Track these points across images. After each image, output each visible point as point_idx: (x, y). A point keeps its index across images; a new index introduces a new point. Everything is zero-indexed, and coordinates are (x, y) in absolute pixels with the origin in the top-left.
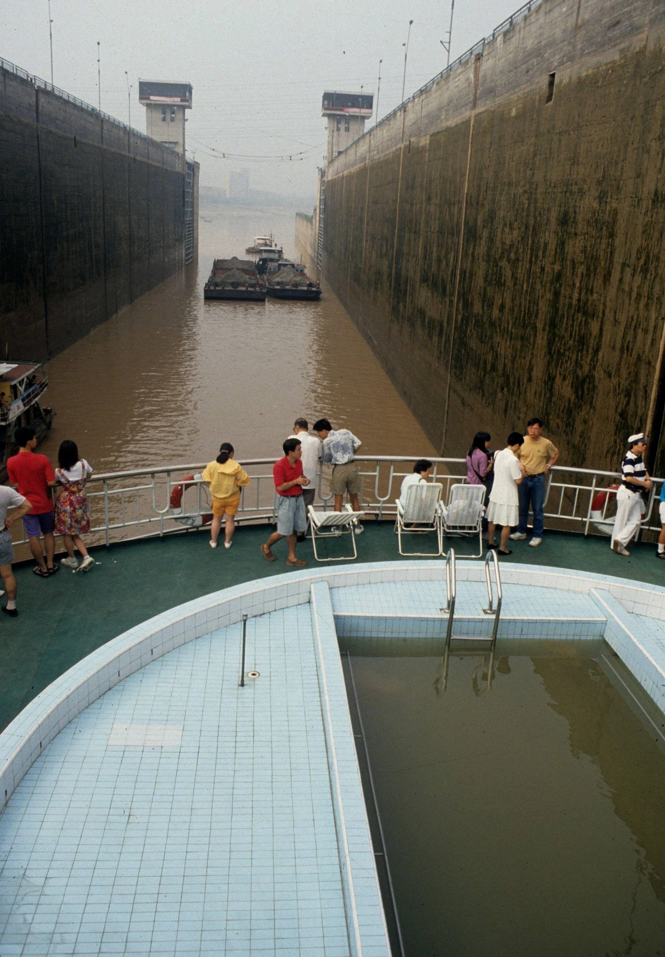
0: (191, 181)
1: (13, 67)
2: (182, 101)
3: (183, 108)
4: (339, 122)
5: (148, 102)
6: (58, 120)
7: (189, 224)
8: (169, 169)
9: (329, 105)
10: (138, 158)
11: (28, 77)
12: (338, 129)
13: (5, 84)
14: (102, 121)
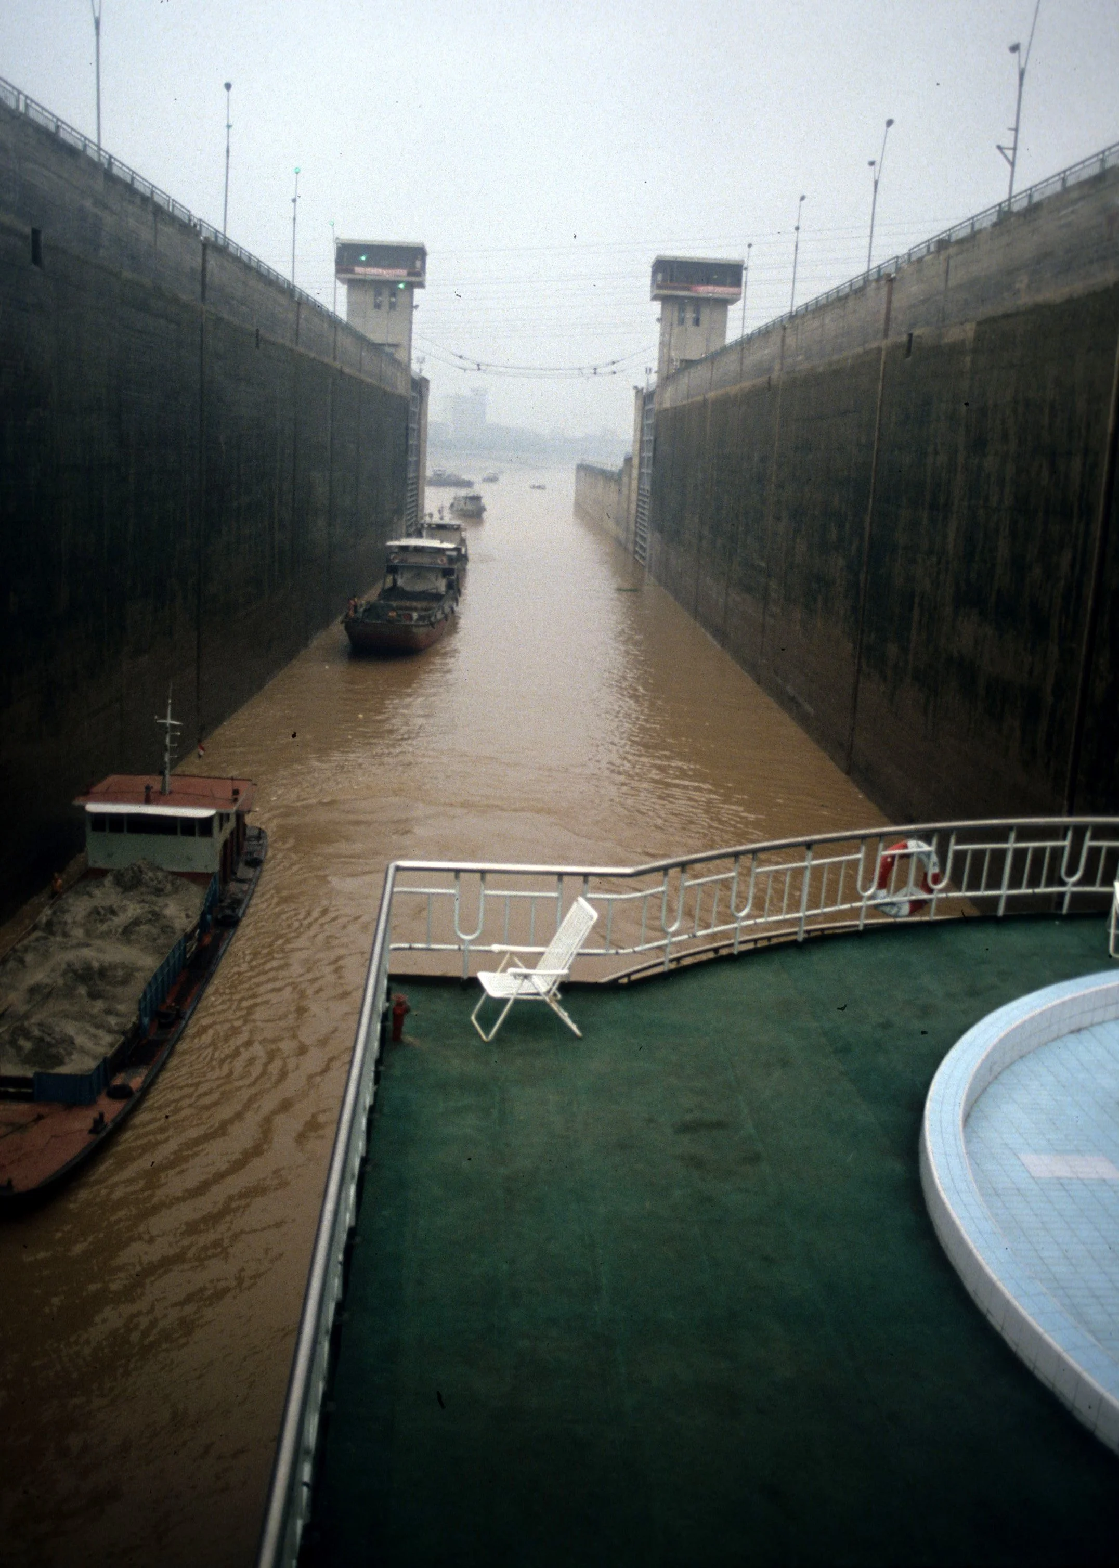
0: (416, 410)
1: (169, 202)
2: (409, 274)
3: (411, 286)
4: (682, 309)
5: (350, 276)
6: (233, 298)
7: (412, 484)
8: (388, 389)
9: (664, 280)
10: (347, 370)
11: (190, 220)
12: (682, 321)
13: (156, 229)
14: (299, 304)
